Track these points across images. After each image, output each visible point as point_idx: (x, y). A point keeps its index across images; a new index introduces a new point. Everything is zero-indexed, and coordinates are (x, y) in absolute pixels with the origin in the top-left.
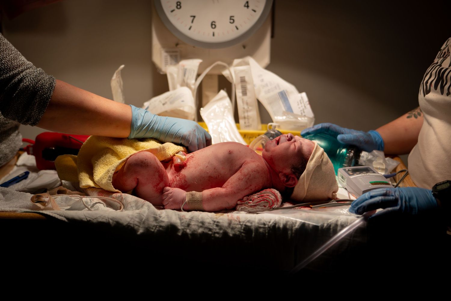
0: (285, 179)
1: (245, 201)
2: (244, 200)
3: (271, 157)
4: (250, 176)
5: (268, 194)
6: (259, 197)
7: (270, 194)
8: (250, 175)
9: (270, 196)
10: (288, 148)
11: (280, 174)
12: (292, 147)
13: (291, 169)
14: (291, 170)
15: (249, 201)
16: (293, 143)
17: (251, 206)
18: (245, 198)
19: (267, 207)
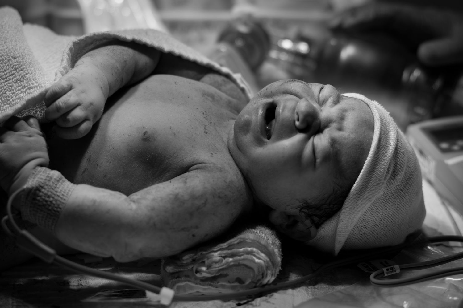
1: (187, 265)
2: (185, 262)
4: (205, 204)
5: (249, 249)
6: (224, 257)
7: (255, 249)
8: (206, 200)
9: (255, 256)
15: (199, 267)
17: (204, 280)
18: (185, 257)
19: (247, 283)
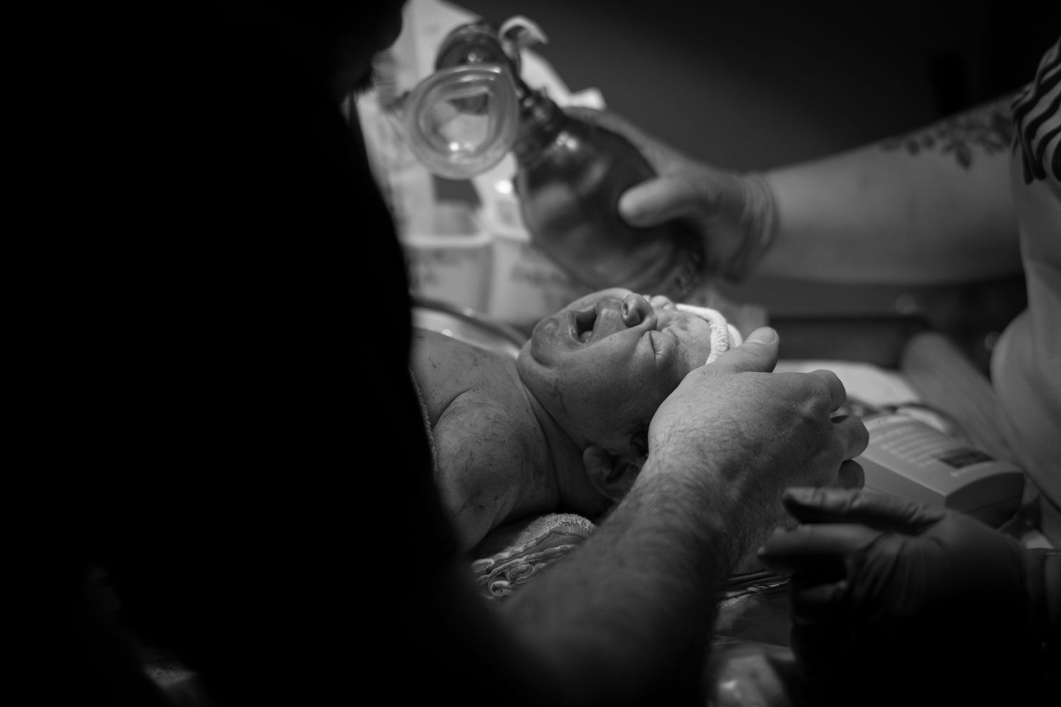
0: (607, 472)
3: (556, 388)
10: (626, 356)
11: (588, 453)
12: (643, 347)
13: (630, 435)
14: (633, 439)
15: (498, 583)
16: (647, 333)
